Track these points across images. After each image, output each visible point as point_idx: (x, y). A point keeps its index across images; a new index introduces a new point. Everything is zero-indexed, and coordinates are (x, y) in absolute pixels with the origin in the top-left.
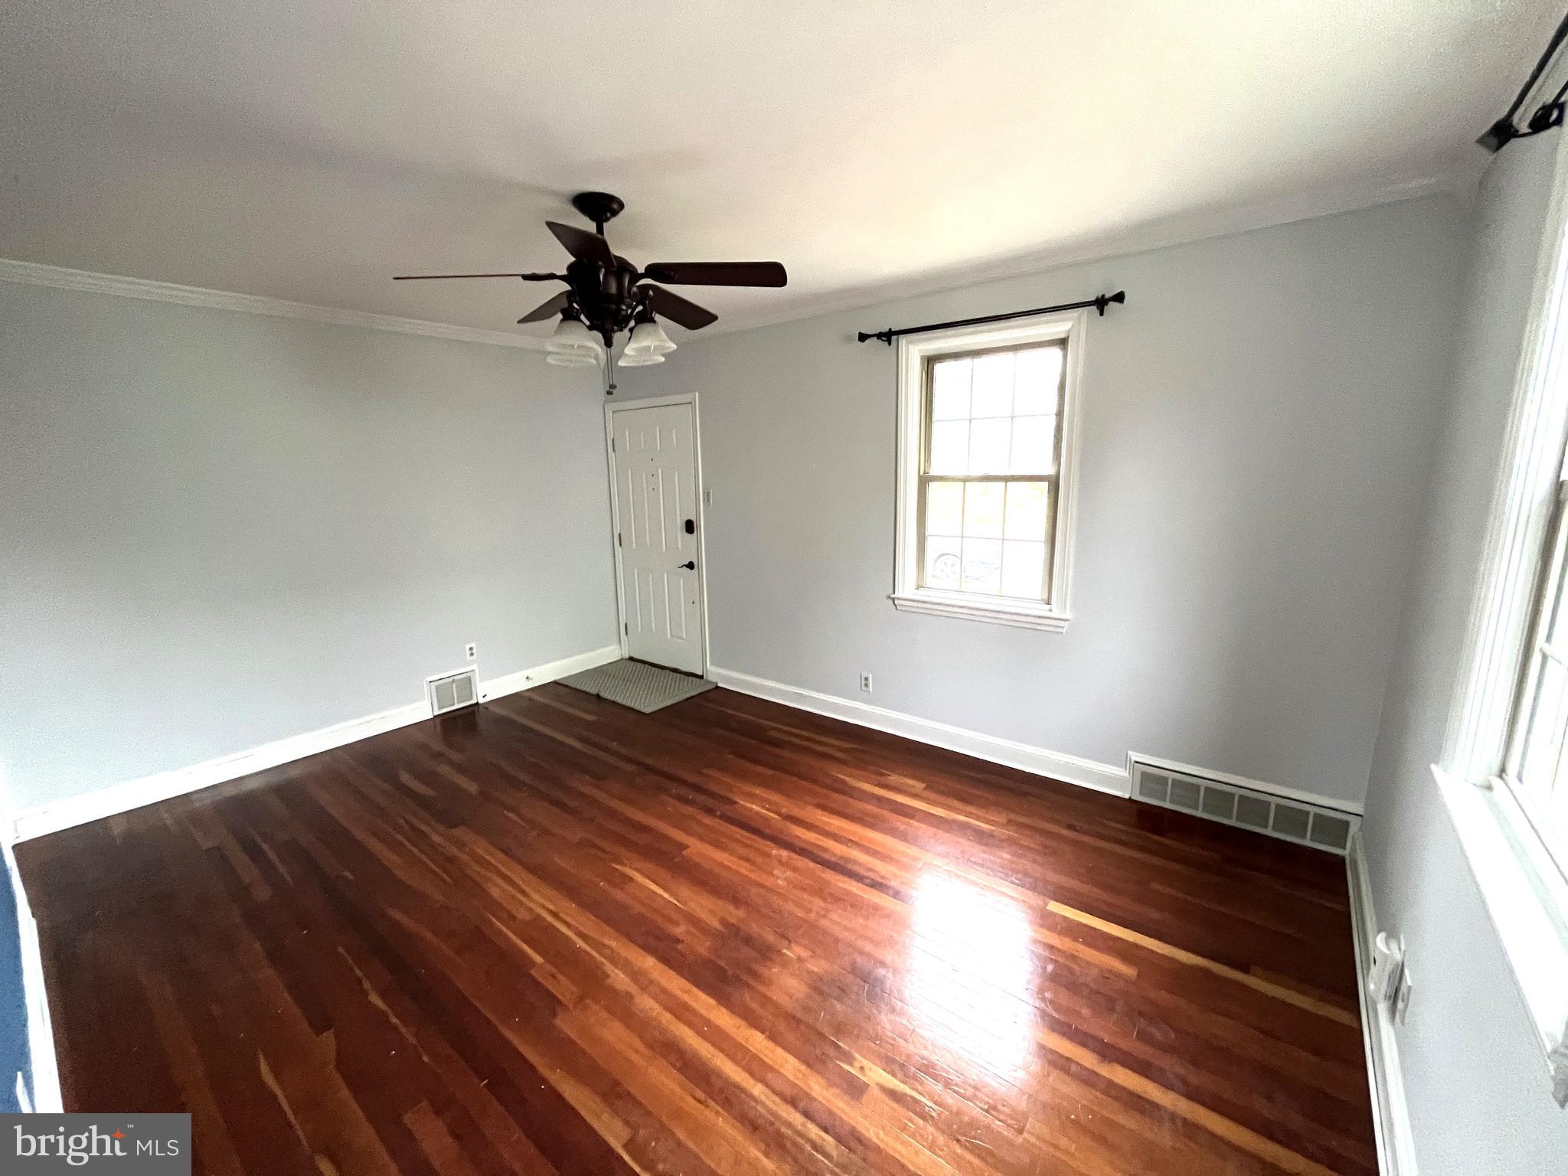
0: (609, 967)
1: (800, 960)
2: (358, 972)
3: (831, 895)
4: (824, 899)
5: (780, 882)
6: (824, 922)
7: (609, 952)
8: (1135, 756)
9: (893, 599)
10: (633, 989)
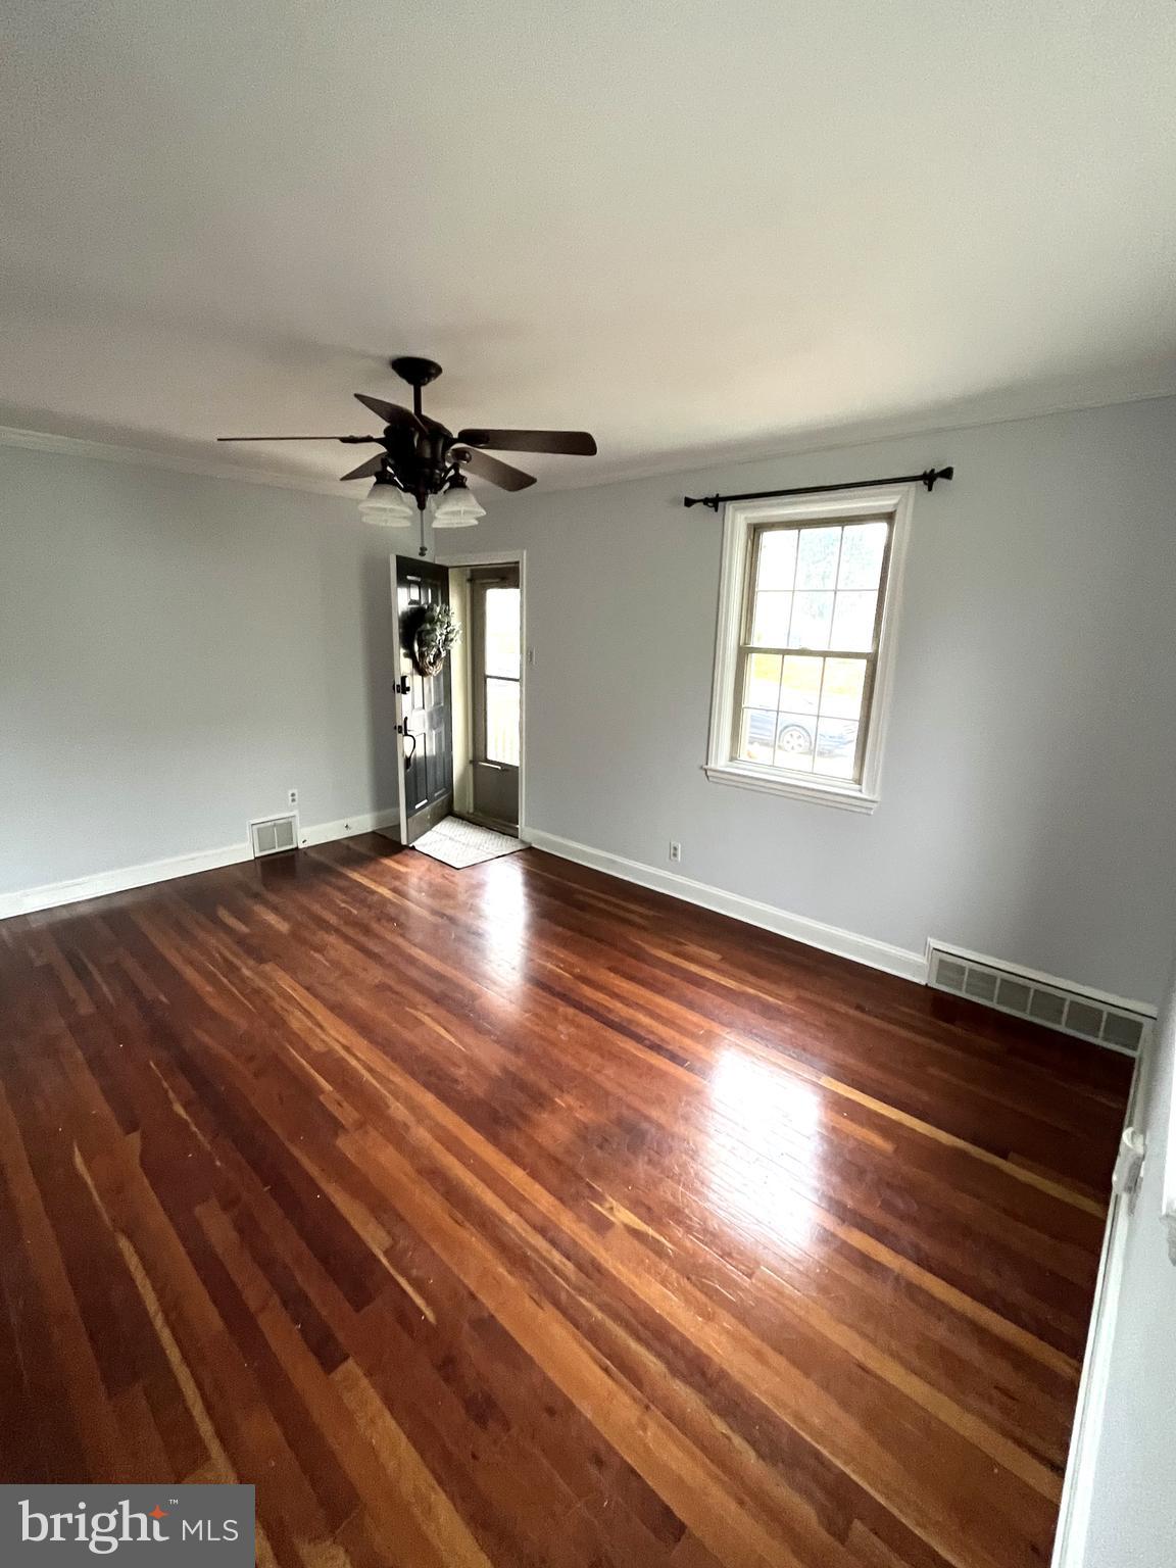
0: (391, 1099)
1: (570, 1108)
2: (165, 1085)
3: (610, 1053)
4: (602, 1056)
5: (562, 1036)
6: (599, 1078)
7: (392, 1087)
8: (934, 943)
9: (706, 770)
10: (410, 1120)
